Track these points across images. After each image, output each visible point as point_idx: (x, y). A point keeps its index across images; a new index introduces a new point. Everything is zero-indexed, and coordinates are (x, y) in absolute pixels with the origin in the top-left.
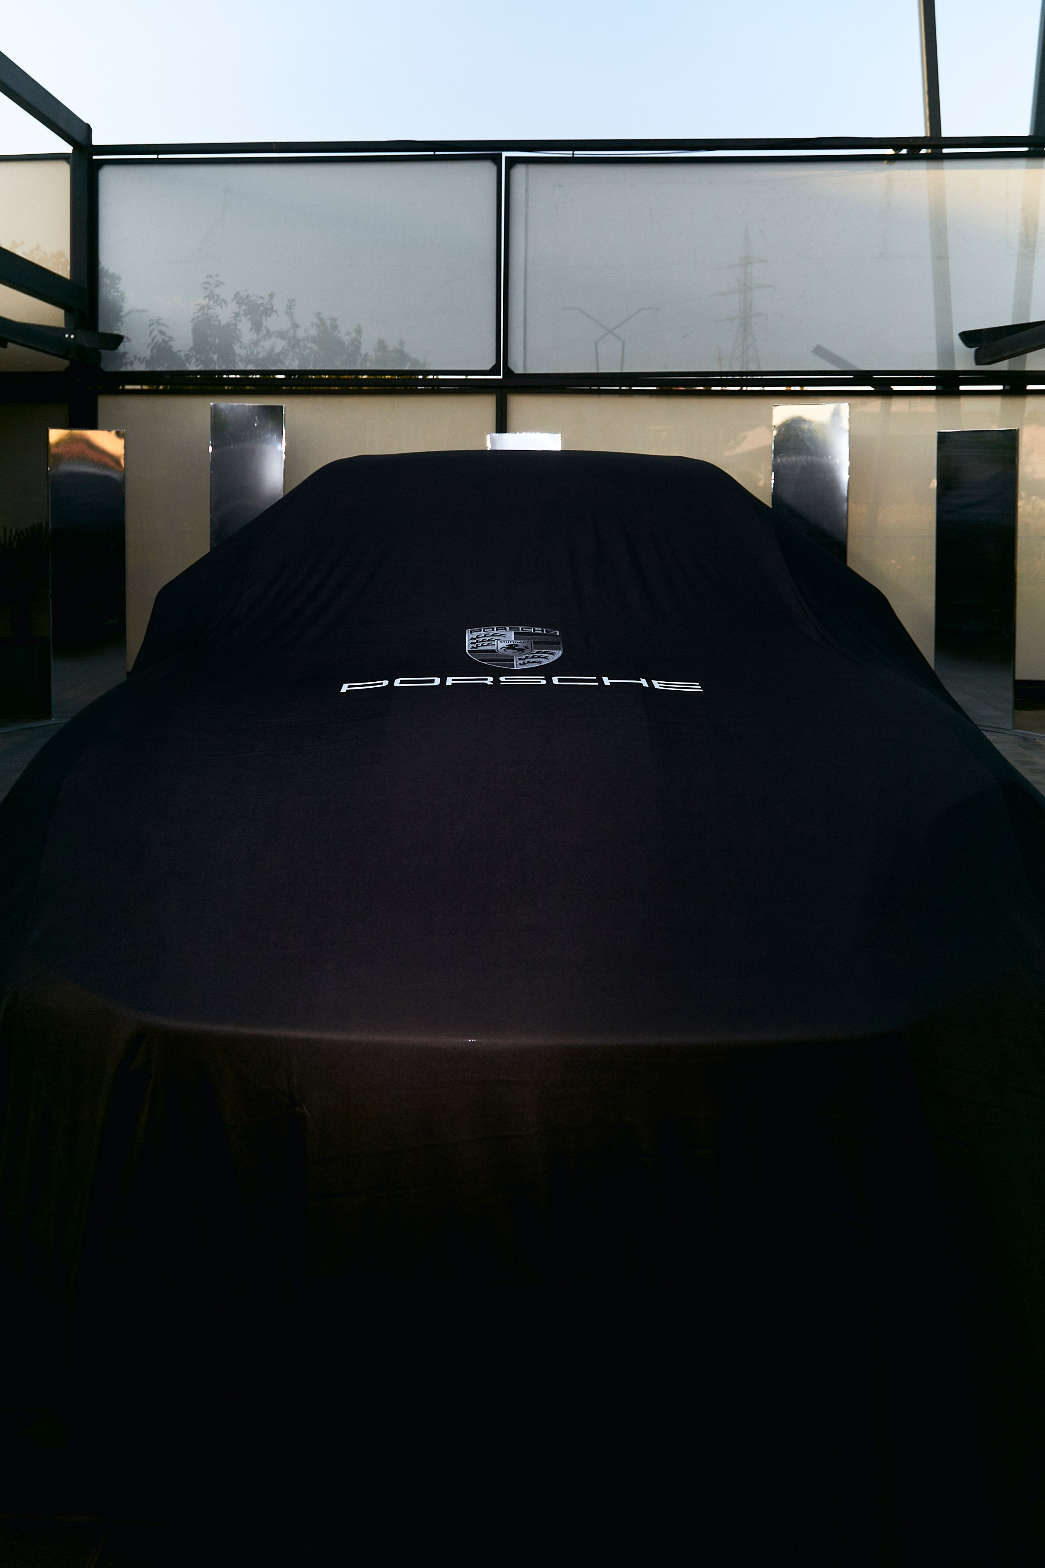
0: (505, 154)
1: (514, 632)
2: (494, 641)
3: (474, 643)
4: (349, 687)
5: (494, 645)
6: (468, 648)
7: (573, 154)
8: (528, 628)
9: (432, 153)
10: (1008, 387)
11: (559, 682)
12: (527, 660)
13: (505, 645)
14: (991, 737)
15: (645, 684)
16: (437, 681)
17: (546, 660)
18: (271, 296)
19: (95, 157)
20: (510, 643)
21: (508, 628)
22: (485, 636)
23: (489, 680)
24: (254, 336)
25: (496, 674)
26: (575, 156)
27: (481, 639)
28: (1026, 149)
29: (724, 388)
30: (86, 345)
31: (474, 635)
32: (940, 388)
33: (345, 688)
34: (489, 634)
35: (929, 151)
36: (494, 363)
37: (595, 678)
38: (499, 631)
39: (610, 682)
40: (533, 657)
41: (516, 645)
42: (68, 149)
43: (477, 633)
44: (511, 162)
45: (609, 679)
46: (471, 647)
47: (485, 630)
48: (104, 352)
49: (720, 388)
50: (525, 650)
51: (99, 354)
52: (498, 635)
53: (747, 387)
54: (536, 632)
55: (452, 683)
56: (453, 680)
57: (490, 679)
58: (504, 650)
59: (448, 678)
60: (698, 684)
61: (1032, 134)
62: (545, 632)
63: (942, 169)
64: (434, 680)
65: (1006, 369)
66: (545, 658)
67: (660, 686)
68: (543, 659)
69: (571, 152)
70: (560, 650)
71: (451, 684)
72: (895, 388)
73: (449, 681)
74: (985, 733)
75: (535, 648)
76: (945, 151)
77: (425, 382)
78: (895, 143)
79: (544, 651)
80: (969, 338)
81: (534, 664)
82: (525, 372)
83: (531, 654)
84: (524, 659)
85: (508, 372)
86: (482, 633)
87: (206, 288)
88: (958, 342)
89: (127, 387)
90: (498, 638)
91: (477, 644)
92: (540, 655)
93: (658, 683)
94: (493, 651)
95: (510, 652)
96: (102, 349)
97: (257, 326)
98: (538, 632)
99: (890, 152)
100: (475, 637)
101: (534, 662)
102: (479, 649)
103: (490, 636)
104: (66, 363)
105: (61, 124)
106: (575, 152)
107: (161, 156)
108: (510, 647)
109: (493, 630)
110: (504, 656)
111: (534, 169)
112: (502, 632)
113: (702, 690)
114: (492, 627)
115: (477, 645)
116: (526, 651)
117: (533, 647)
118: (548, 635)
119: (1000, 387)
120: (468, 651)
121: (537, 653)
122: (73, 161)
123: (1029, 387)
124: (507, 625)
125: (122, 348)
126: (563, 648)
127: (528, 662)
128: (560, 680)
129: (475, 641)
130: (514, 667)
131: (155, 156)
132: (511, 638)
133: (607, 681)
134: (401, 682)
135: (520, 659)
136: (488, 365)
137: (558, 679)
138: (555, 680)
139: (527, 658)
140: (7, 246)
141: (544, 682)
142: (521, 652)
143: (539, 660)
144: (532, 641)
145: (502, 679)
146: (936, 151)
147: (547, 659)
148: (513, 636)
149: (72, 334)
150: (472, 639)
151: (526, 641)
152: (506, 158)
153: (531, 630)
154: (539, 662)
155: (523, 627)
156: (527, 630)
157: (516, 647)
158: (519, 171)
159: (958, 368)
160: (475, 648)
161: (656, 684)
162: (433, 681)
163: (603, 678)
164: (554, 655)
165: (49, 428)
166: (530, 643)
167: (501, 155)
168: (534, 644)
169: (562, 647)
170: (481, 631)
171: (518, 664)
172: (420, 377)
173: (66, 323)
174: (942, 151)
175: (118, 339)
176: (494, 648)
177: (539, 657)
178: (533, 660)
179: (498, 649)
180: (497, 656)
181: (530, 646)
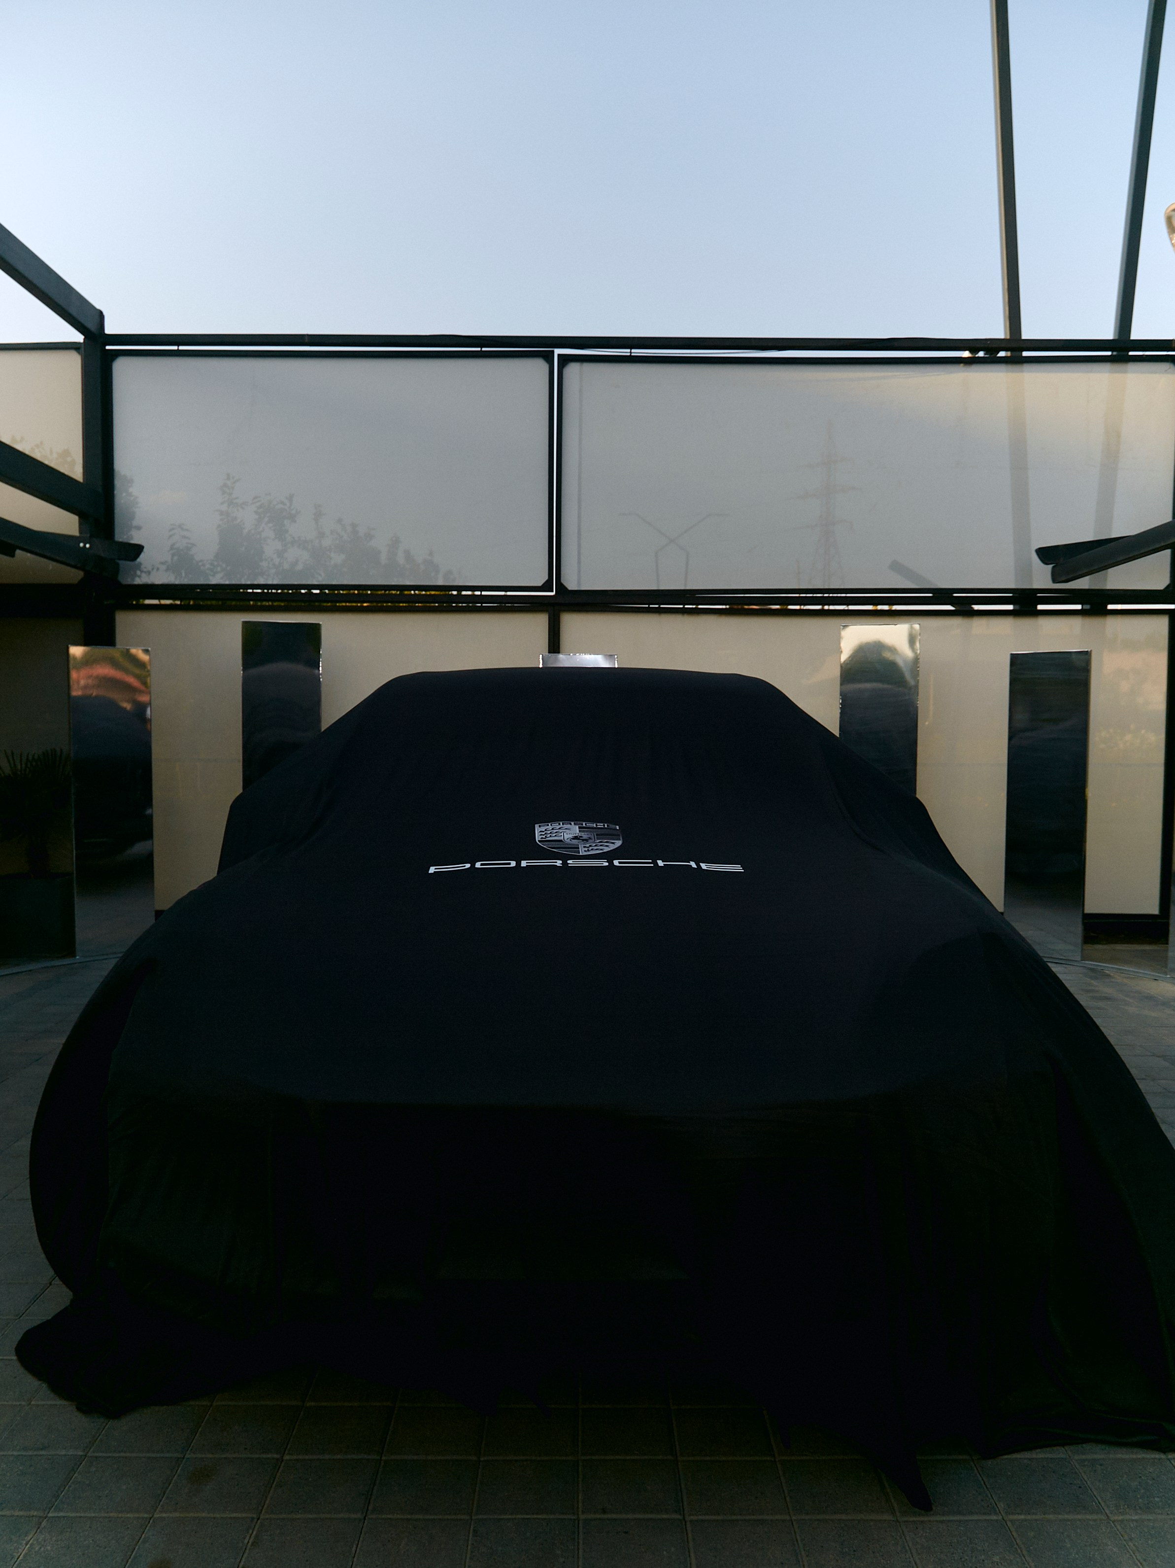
0: (558, 351)
1: (579, 827)
2: (561, 833)
3: (543, 835)
4: (436, 869)
5: (562, 836)
6: (538, 838)
7: (631, 353)
8: (591, 824)
9: (479, 349)
10: (1087, 607)
11: (619, 864)
12: (591, 848)
13: (570, 836)
14: (1055, 968)
15: (694, 866)
16: (513, 863)
17: (607, 848)
18: (290, 498)
19: (108, 347)
20: (575, 835)
21: (572, 823)
22: (553, 829)
23: (559, 863)
24: (278, 545)
25: (564, 858)
26: (632, 354)
27: (549, 832)
28: (1109, 353)
29: (802, 607)
30: (103, 555)
31: (543, 829)
32: (1017, 607)
33: (432, 870)
35: (1009, 354)
36: (547, 578)
37: (650, 861)
38: (565, 825)
39: (664, 864)
40: (596, 846)
41: (581, 837)
42: (79, 338)
43: (545, 827)
44: (565, 360)
45: (663, 862)
46: (540, 838)
47: (552, 825)
48: (123, 564)
49: (797, 607)
50: (588, 840)
51: (118, 564)
52: (565, 828)
53: (829, 605)
54: (598, 826)
55: (527, 865)
56: (527, 863)
58: (570, 840)
59: (522, 861)
60: (740, 866)
61: (1117, 338)
62: (606, 826)
63: (1022, 372)
64: (510, 863)
65: (1086, 587)
66: (607, 846)
67: (707, 868)
68: (605, 847)
69: (629, 350)
70: (620, 840)
71: (525, 866)
72: (976, 607)
73: (524, 864)
74: (1049, 964)
75: (598, 839)
76: (1025, 354)
77: (460, 598)
78: (972, 345)
79: (605, 841)
80: (1046, 554)
81: (597, 851)
82: (579, 589)
83: (594, 843)
84: (588, 847)
85: (561, 587)
86: (550, 827)
87: (224, 493)
88: (1035, 558)
89: (147, 602)
90: (564, 831)
92: (602, 844)
93: (706, 865)
94: (561, 841)
95: (575, 842)
96: (119, 559)
97: (281, 534)
98: (600, 826)
99: (966, 354)
100: (544, 830)
101: (597, 849)
102: (547, 839)
103: (557, 829)
104: (80, 574)
105: (73, 311)
106: (633, 351)
107: (181, 348)
108: (575, 838)
109: (559, 824)
110: (570, 844)
111: (588, 367)
112: (568, 826)
113: (743, 871)
114: (559, 822)
115: (546, 836)
116: (590, 841)
117: (595, 838)
118: (609, 829)
119: (1079, 607)
120: (539, 841)
121: (599, 842)
122: (85, 351)
123: (1110, 607)
124: (572, 821)
125: (142, 558)
126: (623, 838)
127: (592, 849)
129: (544, 833)
130: (579, 853)
131: (175, 348)
132: (576, 831)
133: (660, 863)
134: (482, 865)
135: (584, 847)
136: (540, 579)
137: (619, 862)
138: (616, 863)
139: (590, 846)
140: (7, 440)
141: (606, 864)
142: (585, 842)
143: (601, 847)
144: (595, 833)
145: (570, 862)
146: (1017, 354)
147: (609, 847)
148: (578, 829)
149: (88, 543)
150: (541, 831)
151: (590, 834)
152: (559, 355)
153: (593, 825)
154: (601, 850)
155: (587, 822)
156: (589, 825)
158: (572, 369)
159: (1036, 586)
160: (544, 838)
161: (704, 866)
163: (658, 861)
164: (614, 844)
165: (69, 645)
166: (593, 835)
167: (553, 351)
168: (596, 835)
169: (621, 838)
170: (548, 825)
171: (583, 850)
172: (455, 593)
173: (81, 531)
174: (1022, 354)
175: (138, 549)
176: (562, 838)
177: (601, 845)
178: (596, 848)
179: (565, 839)
180: (563, 845)
181: (593, 837)
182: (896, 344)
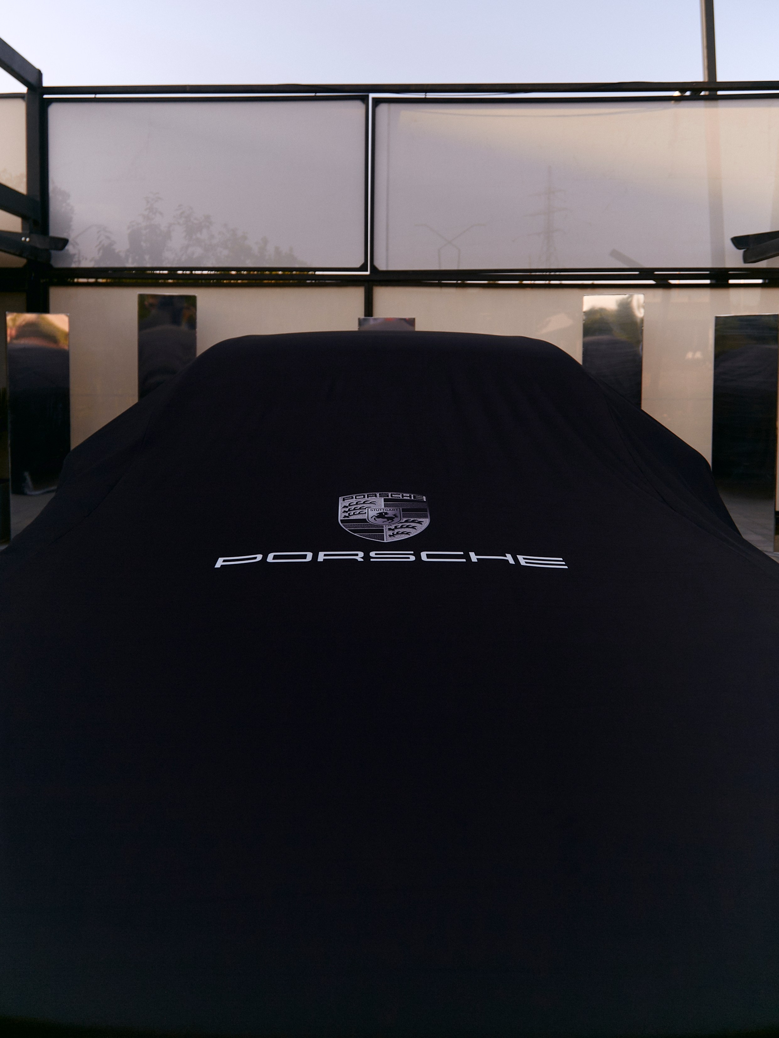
0: (372, 95)
1: (384, 499)
2: (365, 508)
3: (347, 512)
4: (224, 561)
5: (366, 513)
6: (341, 516)
8: (397, 494)
9: (314, 94)
10: (766, 281)
11: (428, 558)
12: (396, 531)
13: (375, 513)
15: (512, 561)
16: (310, 556)
19: (45, 96)
20: (380, 512)
21: (378, 495)
22: (357, 504)
23: (360, 556)
25: (367, 547)
26: (427, 97)
27: (353, 507)
30: (38, 246)
31: (347, 503)
32: (714, 282)
33: (220, 563)
34: (360, 502)
35: (707, 93)
36: (363, 261)
37: (462, 553)
38: (369, 498)
39: (477, 559)
40: (402, 527)
41: (386, 513)
43: (349, 500)
44: (377, 102)
45: (475, 555)
46: (343, 516)
47: (357, 498)
48: (53, 252)
50: (394, 518)
51: (51, 253)
52: (369, 502)
54: (404, 498)
55: (324, 559)
56: (325, 555)
57: (361, 554)
58: (375, 518)
59: (320, 553)
60: (561, 559)
62: (412, 498)
63: (718, 107)
64: (306, 555)
66: (413, 527)
67: (526, 563)
68: (412, 529)
69: (424, 94)
70: (427, 518)
71: (322, 560)
72: (672, 282)
73: (321, 557)
75: (404, 517)
76: (720, 93)
78: (681, 87)
79: (412, 519)
80: (738, 242)
81: (403, 535)
82: (388, 269)
83: (400, 523)
84: (393, 530)
85: (374, 268)
86: (354, 501)
88: (730, 245)
90: (368, 505)
91: (349, 512)
92: (408, 524)
93: (524, 559)
94: (364, 521)
95: (380, 521)
96: (52, 249)
98: (406, 498)
99: (677, 94)
100: (347, 505)
101: (402, 533)
102: (351, 518)
103: (361, 504)
104: (23, 261)
106: (427, 94)
107: (98, 96)
108: (381, 516)
109: (364, 497)
110: (374, 526)
111: (394, 107)
112: (372, 499)
113: (566, 567)
114: (363, 494)
115: (349, 514)
116: (396, 520)
117: (402, 515)
118: (415, 501)
119: (760, 281)
120: (341, 520)
121: (406, 521)
122: (28, 99)
125: (69, 248)
127: (397, 533)
128: (429, 556)
129: (347, 510)
130: (384, 540)
131: (93, 96)
132: (381, 505)
133: (474, 557)
134: (275, 557)
135: (390, 529)
136: (358, 262)
137: (427, 555)
138: (424, 556)
139: (396, 527)
141: (412, 558)
142: (390, 521)
143: (407, 530)
144: (401, 508)
145: (372, 554)
146: (713, 93)
147: (416, 529)
148: (383, 503)
149: (28, 237)
150: (344, 507)
151: (395, 509)
152: (373, 98)
153: (399, 496)
154: (407, 534)
155: (393, 493)
156: (395, 496)
157: (386, 516)
158: (383, 109)
159: (728, 265)
160: (348, 517)
161: (521, 560)
162: (305, 557)
163: (470, 553)
164: (422, 524)
165: (7, 313)
166: (399, 510)
167: (368, 96)
168: (402, 512)
169: (429, 515)
170: (352, 498)
171: (388, 535)
172: (310, 273)
173: (23, 228)
174: (716, 93)
175: (65, 242)
176: (365, 517)
177: (407, 527)
178: (401, 530)
179: (370, 517)
180: (367, 526)
181: (399, 515)
182: (624, 87)
